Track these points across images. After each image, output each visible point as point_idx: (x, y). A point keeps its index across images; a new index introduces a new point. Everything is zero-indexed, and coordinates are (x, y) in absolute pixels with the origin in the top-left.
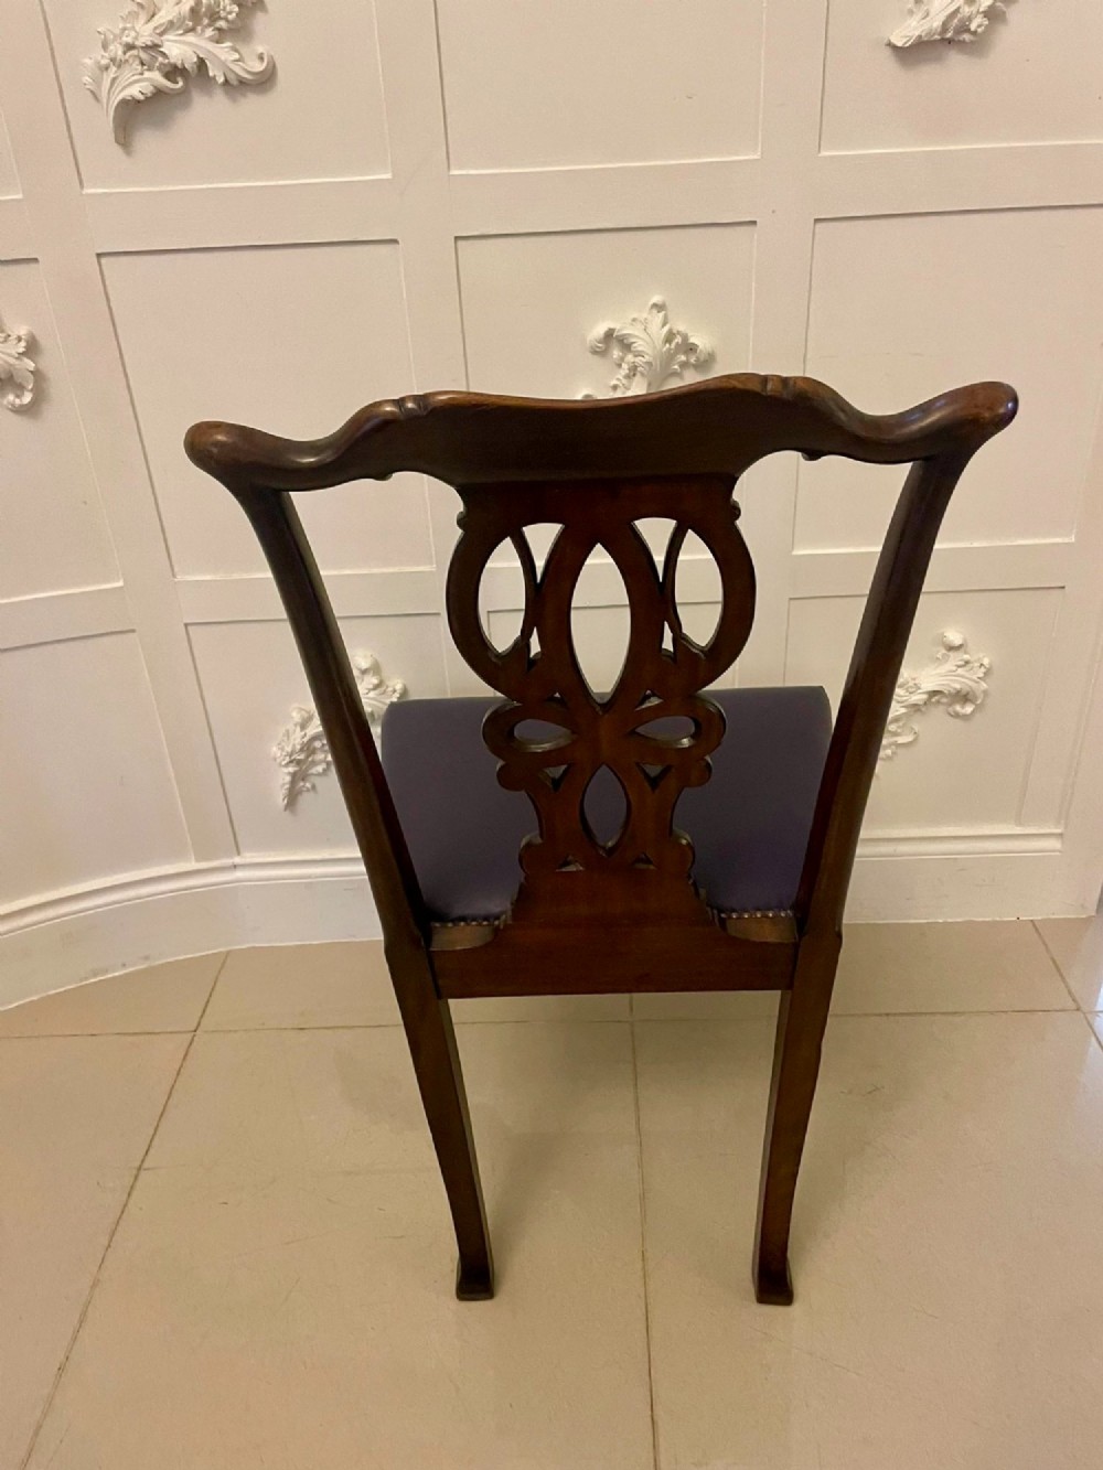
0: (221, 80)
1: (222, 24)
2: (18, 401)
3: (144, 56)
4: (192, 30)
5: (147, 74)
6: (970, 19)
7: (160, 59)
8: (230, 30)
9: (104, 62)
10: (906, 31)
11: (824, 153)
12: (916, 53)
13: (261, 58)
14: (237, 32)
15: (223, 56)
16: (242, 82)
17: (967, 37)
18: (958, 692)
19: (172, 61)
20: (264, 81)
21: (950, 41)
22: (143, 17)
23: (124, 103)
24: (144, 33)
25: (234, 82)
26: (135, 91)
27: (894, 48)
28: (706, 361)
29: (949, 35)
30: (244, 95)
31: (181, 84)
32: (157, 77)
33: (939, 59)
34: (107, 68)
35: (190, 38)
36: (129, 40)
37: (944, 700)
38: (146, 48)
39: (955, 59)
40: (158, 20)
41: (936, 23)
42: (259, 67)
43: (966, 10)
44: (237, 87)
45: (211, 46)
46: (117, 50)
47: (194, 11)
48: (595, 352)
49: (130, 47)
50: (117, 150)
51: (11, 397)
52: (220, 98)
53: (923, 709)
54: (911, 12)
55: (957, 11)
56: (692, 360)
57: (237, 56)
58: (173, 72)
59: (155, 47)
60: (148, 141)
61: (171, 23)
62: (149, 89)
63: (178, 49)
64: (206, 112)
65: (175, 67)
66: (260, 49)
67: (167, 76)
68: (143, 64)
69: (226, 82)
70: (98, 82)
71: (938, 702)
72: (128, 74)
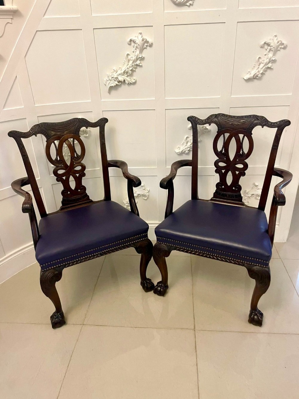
0: (127, 83)
1: (128, 74)
2: (86, 136)
3: (115, 79)
4: (123, 75)
5: (115, 82)
6: (258, 75)
7: (118, 80)
8: (129, 75)
9: (108, 80)
10: (247, 77)
11: (232, 96)
13: (134, 80)
14: (131, 75)
15: (128, 79)
16: (131, 83)
17: (257, 78)
18: (257, 194)
19: (120, 80)
20: (134, 83)
21: (255, 78)
22: (115, 72)
23: (111, 86)
25: (129, 83)
26: (113, 85)
27: (245, 79)
28: (209, 131)
29: (254, 77)
30: (131, 85)
31: (120, 83)
32: (117, 83)
33: (253, 81)
34: (108, 81)
35: (123, 76)
36: (113, 77)
37: (255, 196)
38: (115, 78)
39: (255, 81)
40: (117, 73)
41: (252, 75)
42: (134, 81)
43: (257, 73)
44: (130, 84)
45: (127, 78)
46: (110, 78)
47: (124, 72)
48: (189, 129)
49: (113, 78)
50: (108, 94)
51: (85, 135)
52: (126, 86)
53: (250, 197)
54: (248, 73)
55: (256, 73)
56: (207, 131)
57: (130, 79)
58: (119, 82)
60: (113, 92)
61: (120, 74)
62: (115, 85)
63: (121, 78)
64: (124, 88)
65: (120, 81)
66: (134, 78)
67: (118, 82)
68: (114, 80)
69: (128, 83)
70: (106, 83)
71: (253, 196)
72: (112, 82)
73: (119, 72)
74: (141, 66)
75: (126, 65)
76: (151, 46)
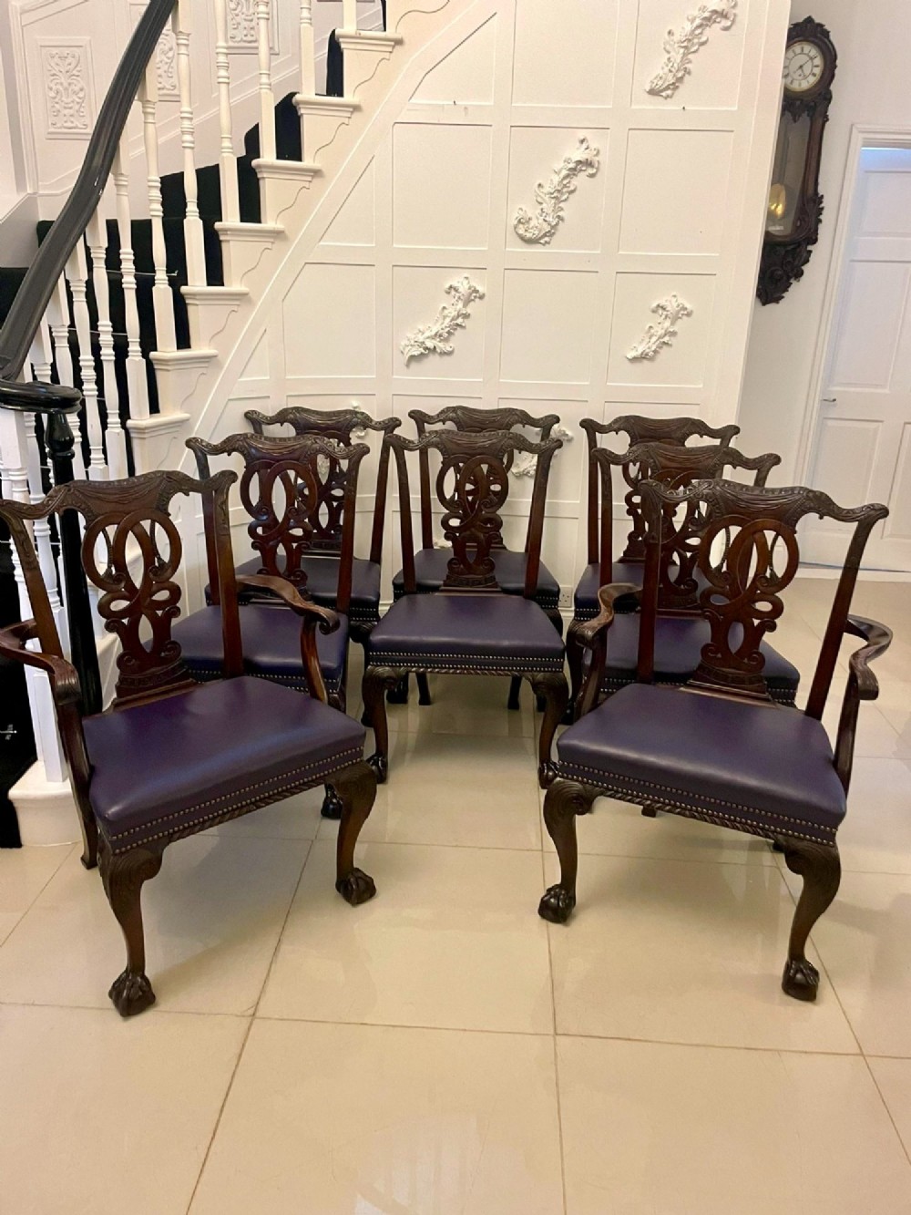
10: (631, 355)
11: (608, 384)
12: (635, 360)
14: (446, 340)
15: (441, 346)
24: (421, 338)
26: (416, 353)
33: (641, 362)
35: (433, 341)
39: (645, 362)
42: (451, 349)
43: (648, 351)
44: (443, 354)
46: (412, 343)
47: (436, 335)
52: (437, 356)
58: (426, 348)
59: (423, 343)
60: (414, 365)
63: (430, 344)
64: (434, 359)
70: (404, 349)
72: (414, 349)
73: (428, 334)
74: (464, 327)
75: (440, 323)
76: (481, 297)
